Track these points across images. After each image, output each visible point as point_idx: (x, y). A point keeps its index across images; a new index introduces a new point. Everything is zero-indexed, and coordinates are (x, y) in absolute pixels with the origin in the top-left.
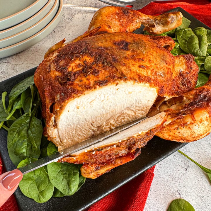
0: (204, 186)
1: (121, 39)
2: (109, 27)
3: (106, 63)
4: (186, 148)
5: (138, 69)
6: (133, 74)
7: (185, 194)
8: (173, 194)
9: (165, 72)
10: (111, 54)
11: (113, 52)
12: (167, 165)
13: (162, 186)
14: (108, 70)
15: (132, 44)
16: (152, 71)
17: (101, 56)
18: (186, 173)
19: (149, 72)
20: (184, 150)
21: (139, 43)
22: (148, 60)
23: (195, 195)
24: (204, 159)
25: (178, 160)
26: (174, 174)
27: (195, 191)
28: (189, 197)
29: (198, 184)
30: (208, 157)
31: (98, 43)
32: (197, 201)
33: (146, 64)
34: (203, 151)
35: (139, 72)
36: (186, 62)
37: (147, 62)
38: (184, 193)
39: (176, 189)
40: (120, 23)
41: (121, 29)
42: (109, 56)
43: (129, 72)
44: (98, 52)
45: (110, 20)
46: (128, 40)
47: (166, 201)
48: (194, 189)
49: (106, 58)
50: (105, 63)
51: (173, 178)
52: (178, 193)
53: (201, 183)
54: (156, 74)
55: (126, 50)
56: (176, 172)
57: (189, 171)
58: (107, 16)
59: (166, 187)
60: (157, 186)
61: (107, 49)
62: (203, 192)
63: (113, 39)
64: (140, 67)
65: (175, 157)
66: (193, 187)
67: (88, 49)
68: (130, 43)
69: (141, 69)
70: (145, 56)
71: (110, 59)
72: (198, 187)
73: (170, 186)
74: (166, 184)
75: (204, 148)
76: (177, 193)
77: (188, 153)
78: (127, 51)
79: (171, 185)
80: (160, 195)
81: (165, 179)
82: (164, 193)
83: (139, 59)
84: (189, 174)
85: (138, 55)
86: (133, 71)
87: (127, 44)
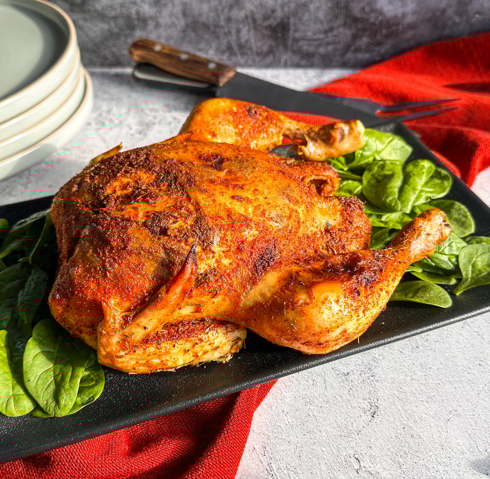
0: (407, 444)
1: (215, 151)
2: (214, 135)
3: (175, 185)
4: (374, 374)
5: (230, 200)
6: (218, 207)
7: (368, 461)
8: (346, 461)
9: (284, 214)
10: (186, 172)
11: (190, 169)
12: (335, 406)
13: (324, 447)
14: (175, 197)
15: (230, 161)
16: (256, 208)
17: (168, 173)
18: (373, 420)
19: (250, 210)
20: (371, 377)
21: (244, 162)
22: (252, 189)
23: (390, 461)
24: (408, 394)
25: (356, 397)
26: (350, 424)
27: (389, 454)
28: (378, 466)
29: (396, 441)
30: (418, 389)
31: (169, 153)
32: (392, 472)
33: (248, 194)
34: (409, 378)
35: (229, 206)
36: (343, 210)
37: (250, 192)
38: (367, 458)
39: (352, 452)
40: (237, 130)
41: (237, 142)
42: (182, 175)
43: (211, 203)
44: (165, 166)
45: (217, 123)
46: (227, 154)
47: (331, 475)
48: (389, 449)
49: (176, 178)
50: (173, 185)
51: (346, 431)
52: (355, 460)
53: (401, 439)
54: (263, 214)
55: (216, 169)
56: (352, 420)
57: (380, 417)
58: (213, 115)
59: (333, 448)
60: (314, 447)
61: (182, 164)
62: (404, 455)
63: (200, 149)
64: (233, 197)
65: (351, 392)
66: (386, 447)
67: (149, 160)
68: (228, 160)
69: (235, 202)
70: (249, 182)
71: (183, 179)
72: (395, 446)
73: (340, 446)
74: (333, 443)
75: (410, 374)
76: (353, 460)
77: (378, 384)
78: (218, 170)
79: (342, 445)
80: (319, 463)
81: (331, 434)
82: (328, 460)
83: (235, 186)
84: (379, 422)
85: (237, 179)
86: (219, 202)
87: (222, 161)
